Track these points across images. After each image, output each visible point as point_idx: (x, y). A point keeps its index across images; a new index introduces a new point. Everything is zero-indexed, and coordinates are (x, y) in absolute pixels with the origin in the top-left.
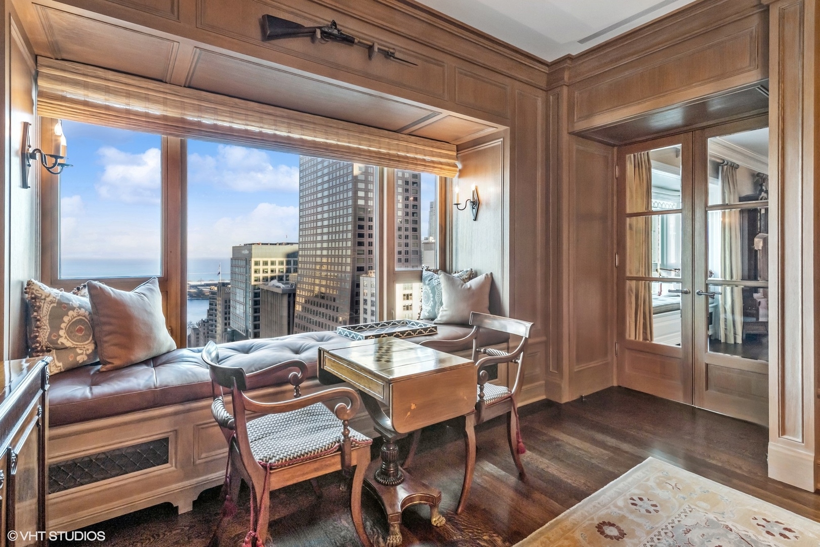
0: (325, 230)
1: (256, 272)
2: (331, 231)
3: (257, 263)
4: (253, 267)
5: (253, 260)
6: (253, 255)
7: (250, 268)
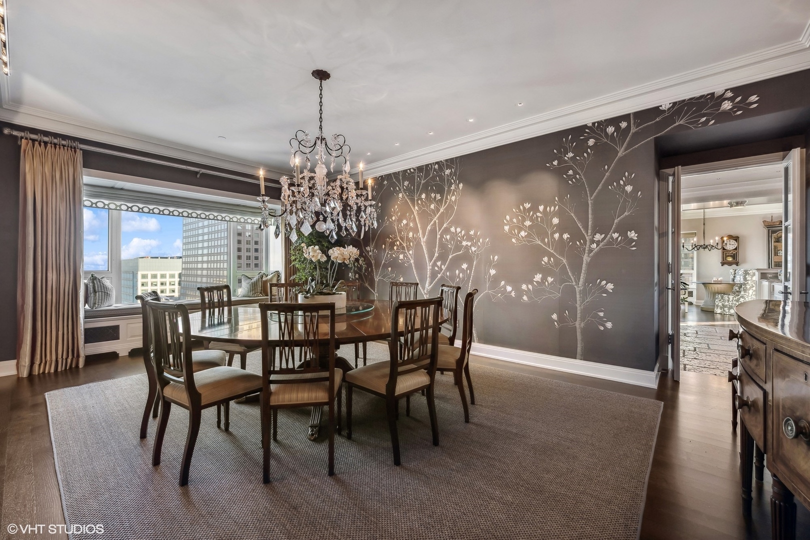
0: (206, 244)
1: (143, 285)
2: (210, 245)
3: (144, 276)
4: (140, 280)
5: (140, 274)
6: (140, 268)
7: (137, 281)
